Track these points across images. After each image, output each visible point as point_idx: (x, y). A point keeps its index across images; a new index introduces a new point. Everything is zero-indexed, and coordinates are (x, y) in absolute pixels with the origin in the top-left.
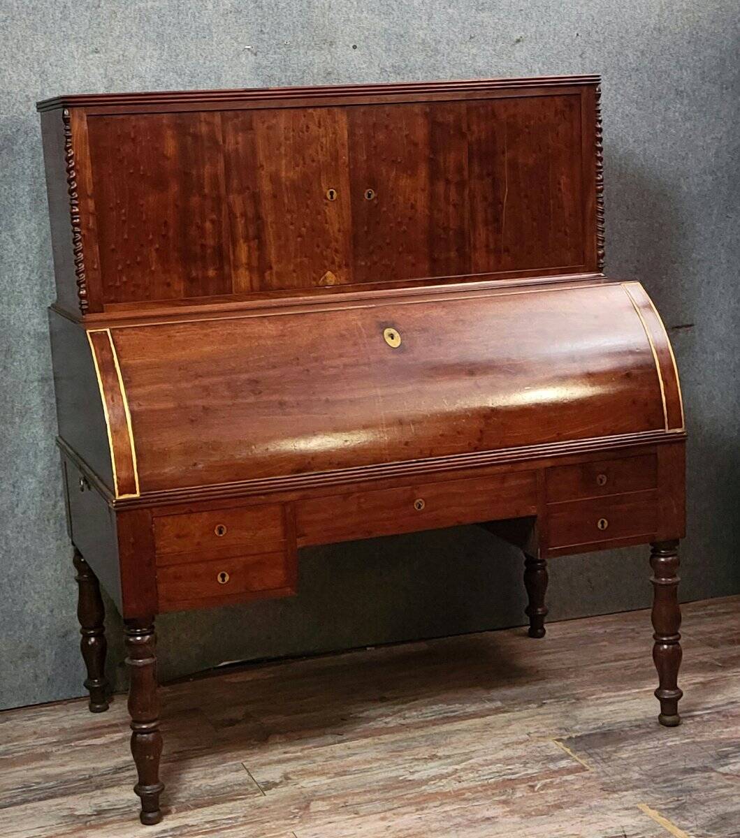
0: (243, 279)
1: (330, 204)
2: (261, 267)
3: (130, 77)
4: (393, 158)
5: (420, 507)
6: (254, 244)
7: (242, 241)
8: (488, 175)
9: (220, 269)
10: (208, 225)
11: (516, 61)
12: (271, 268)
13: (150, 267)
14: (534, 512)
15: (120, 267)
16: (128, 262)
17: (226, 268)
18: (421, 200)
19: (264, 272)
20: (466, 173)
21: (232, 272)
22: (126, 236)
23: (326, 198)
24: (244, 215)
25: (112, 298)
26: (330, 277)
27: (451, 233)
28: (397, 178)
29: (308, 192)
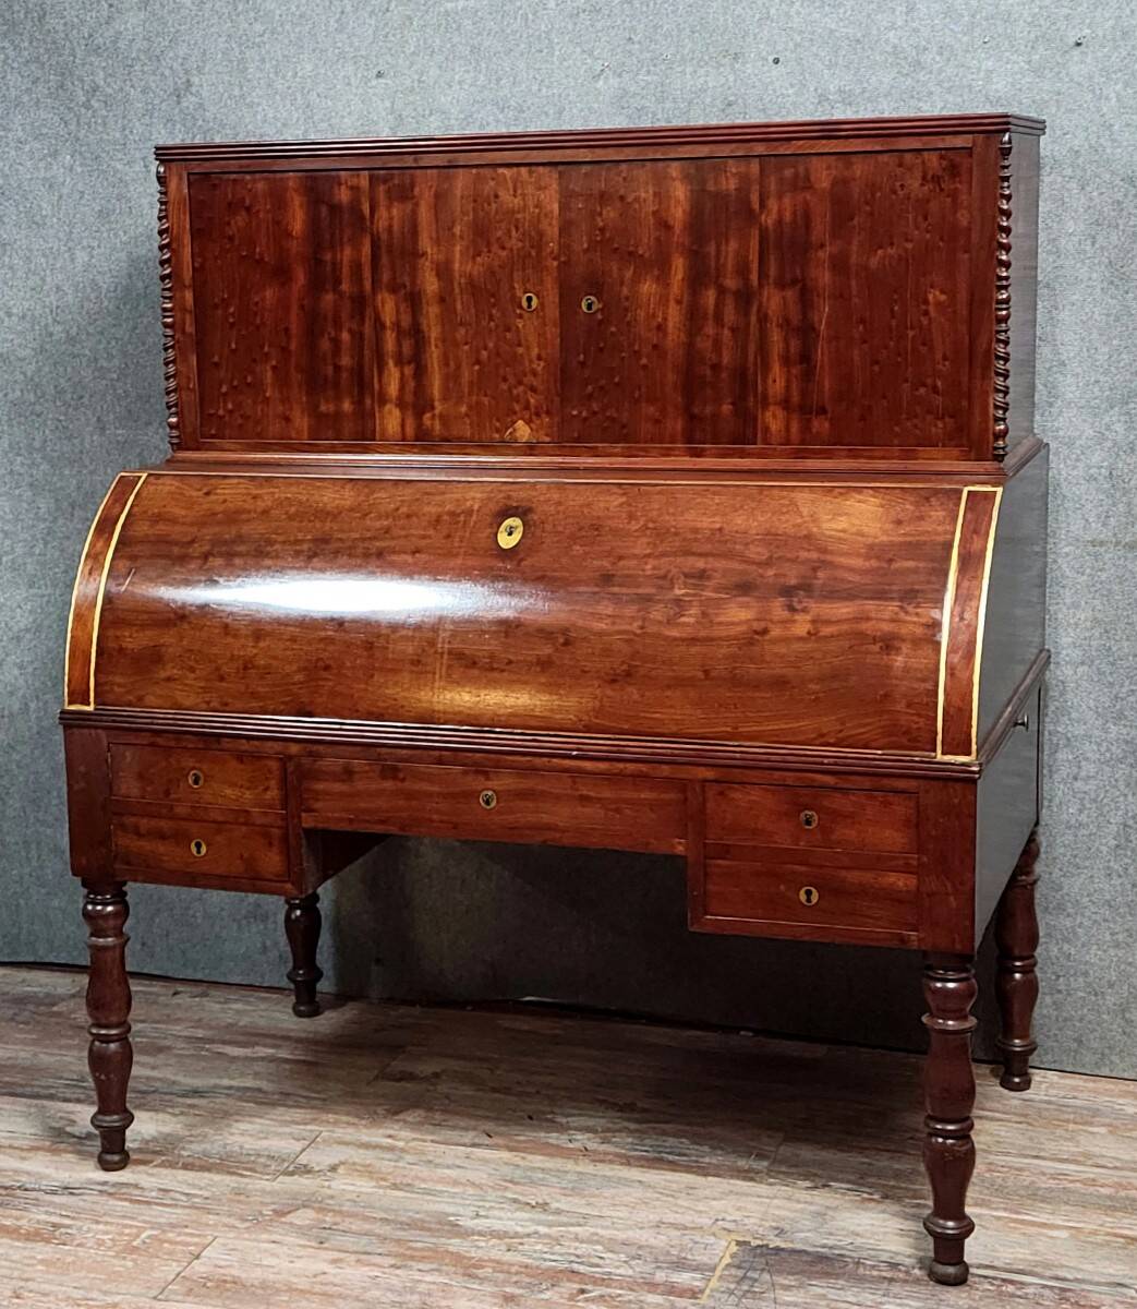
0: (391, 420)
1: (526, 315)
2: (418, 404)
3: (427, 112)
4: (631, 249)
5: (488, 803)
6: (409, 370)
7: (391, 363)
8: (794, 282)
9: (359, 403)
10: (345, 336)
11: (1072, 80)
12: (433, 408)
13: (265, 392)
14: (680, 849)
15: (224, 389)
16: (235, 383)
17: (368, 401)
18: (674, 316)
19: (424, 413)
20: (754, 277)
21: (377, 409)
22: (233, 346)
23: (521, 307)
24: (397, 325)
25: (213, 432)
26: (523, 431)
27: (724, 375)
28: (636, 280)
29: (493, 296)
